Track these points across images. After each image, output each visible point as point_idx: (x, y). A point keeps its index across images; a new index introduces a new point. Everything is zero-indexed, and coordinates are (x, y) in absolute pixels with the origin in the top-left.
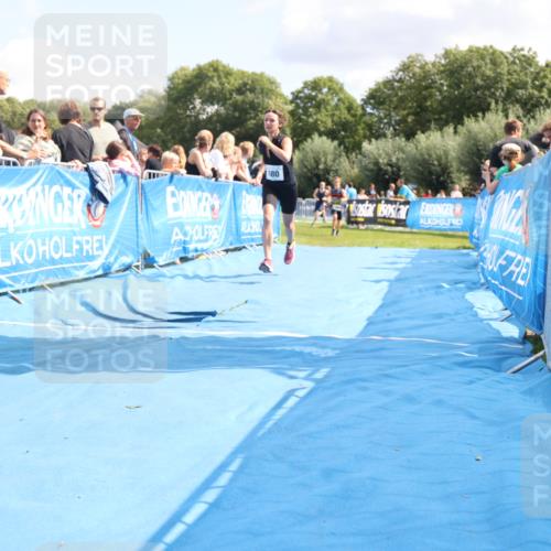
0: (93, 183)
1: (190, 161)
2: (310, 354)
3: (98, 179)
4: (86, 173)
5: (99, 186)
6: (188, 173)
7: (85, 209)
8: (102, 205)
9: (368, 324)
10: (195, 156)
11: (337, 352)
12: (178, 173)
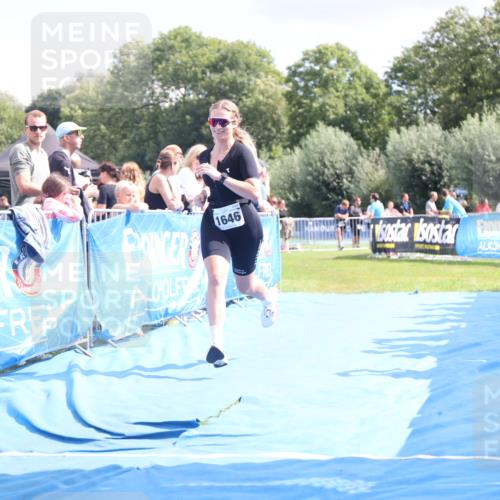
0: (21, 235)
1: (152, 189)
2: (334, 491)
3: (27, 229)
4: (11, 222)
5: (29, 239)
6: (151, 208)
7: (11, 271)
8: (34, 263)
9: (413, 434)
10: (159, 182)
11: (371, 484)
12: (136, 210)
